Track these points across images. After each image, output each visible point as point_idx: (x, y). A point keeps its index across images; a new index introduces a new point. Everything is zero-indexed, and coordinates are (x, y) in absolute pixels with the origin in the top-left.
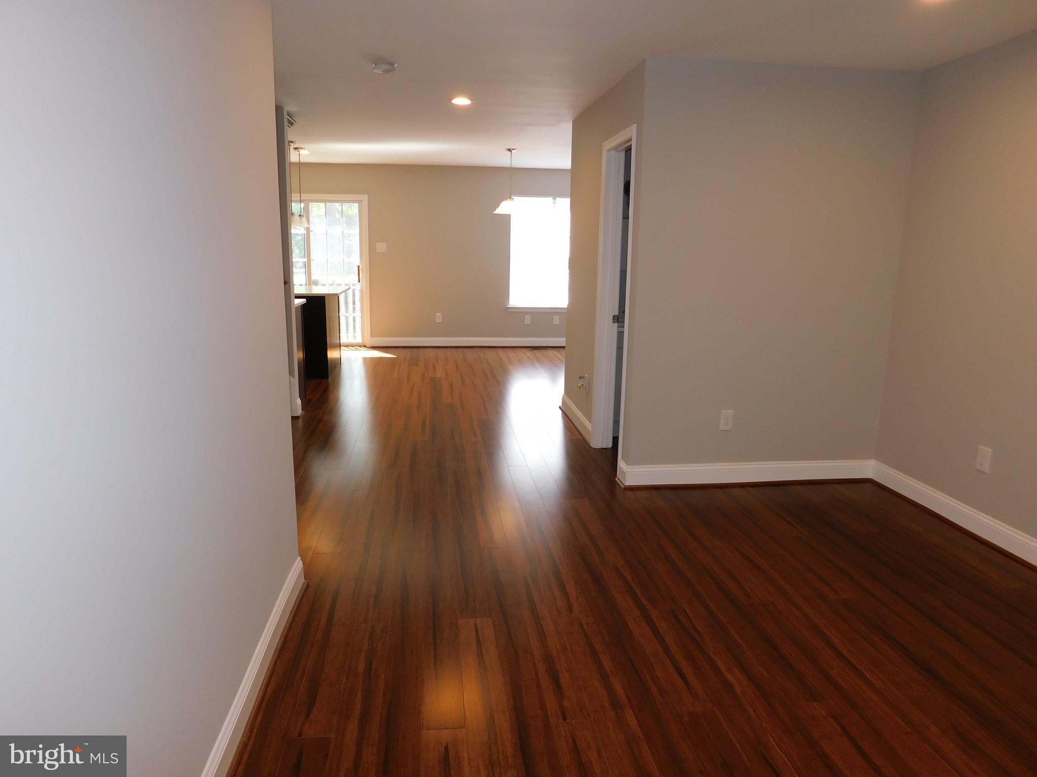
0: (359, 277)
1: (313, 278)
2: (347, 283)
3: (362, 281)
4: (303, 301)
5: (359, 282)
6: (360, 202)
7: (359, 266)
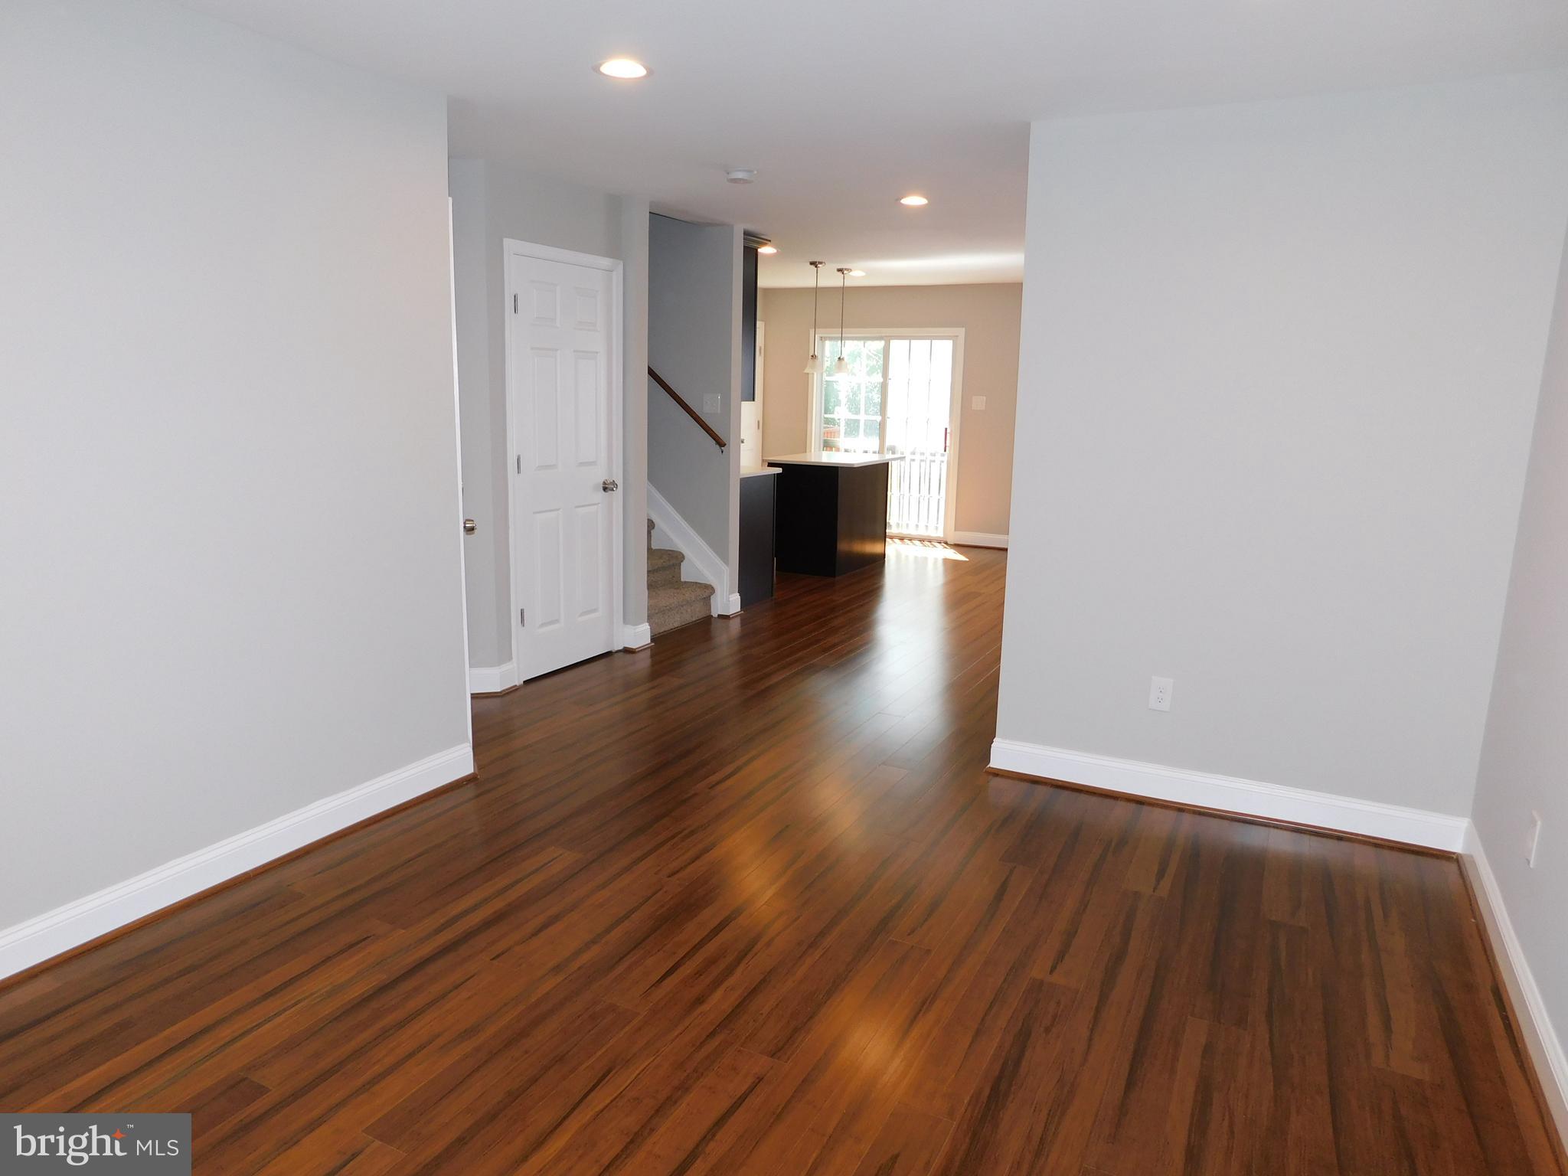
0: (946, 443)
1: (888, 443)
2: (933, 452)
3: (950, 451)
4: (779, 470)
5: (945, 451)
6: (954, 338)
7: (946, 429)
